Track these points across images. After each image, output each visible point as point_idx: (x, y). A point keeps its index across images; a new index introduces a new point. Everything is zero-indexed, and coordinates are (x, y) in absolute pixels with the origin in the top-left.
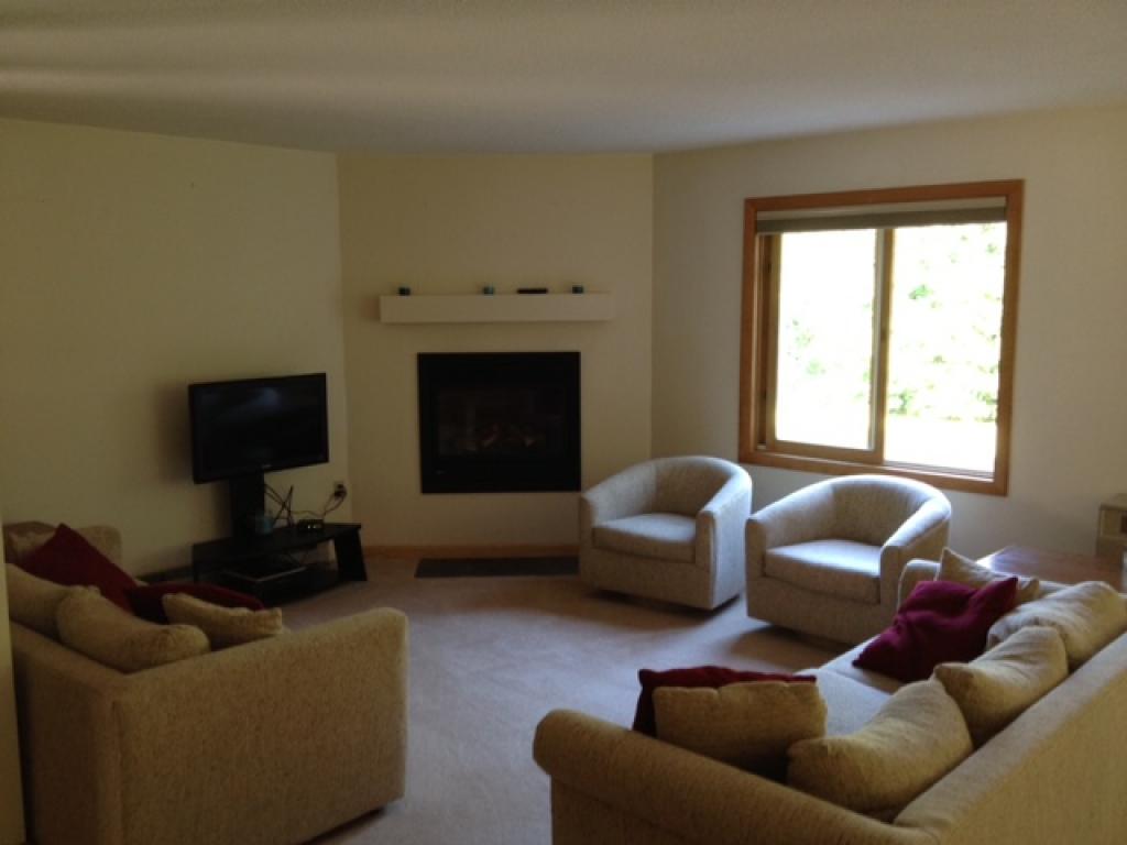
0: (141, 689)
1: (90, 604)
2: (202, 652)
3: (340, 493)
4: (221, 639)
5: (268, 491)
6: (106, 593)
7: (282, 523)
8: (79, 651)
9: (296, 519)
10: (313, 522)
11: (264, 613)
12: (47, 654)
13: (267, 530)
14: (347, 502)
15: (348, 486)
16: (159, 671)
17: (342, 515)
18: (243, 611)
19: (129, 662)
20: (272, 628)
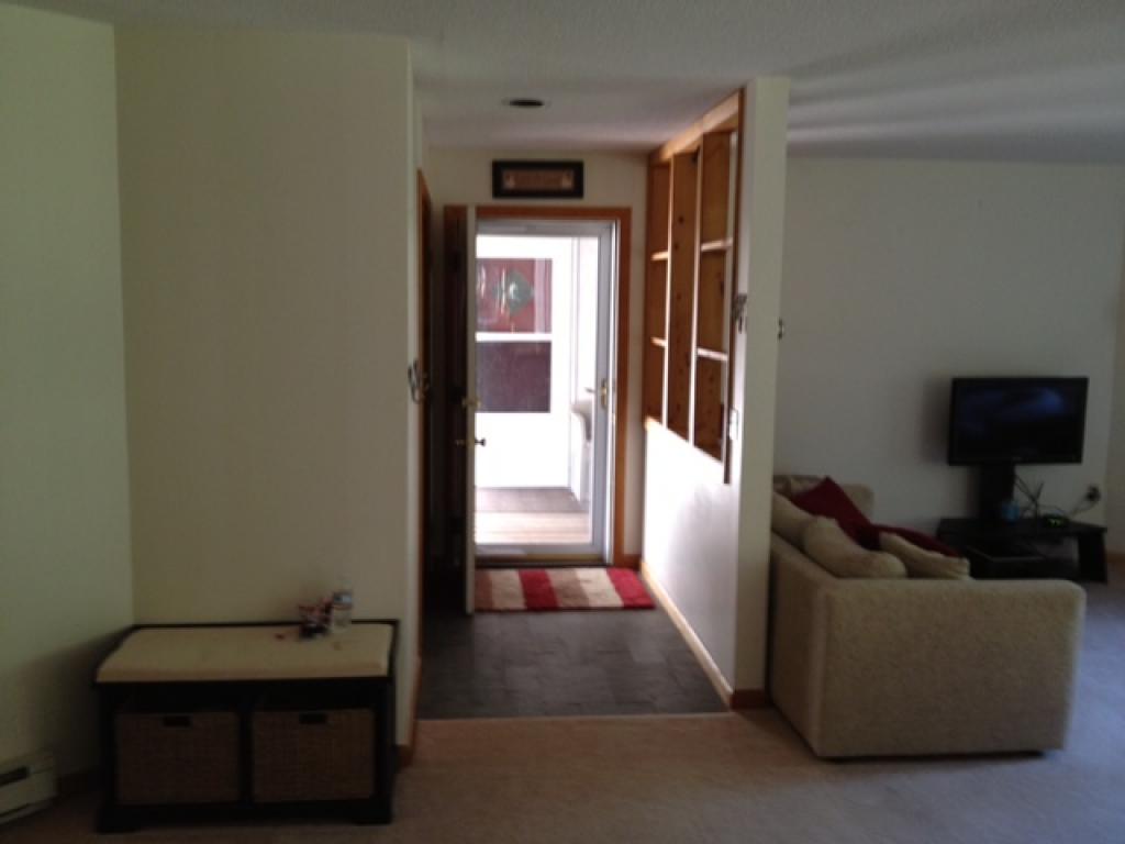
0: (845, 591)
1: (827, 530)
2: (900, 577)
3: (1093, 495)
4: (915, 571)
5: (1018, 482)
6: (842, 525)
7: (1029, 514)
8: (814, 560)
9: (1043, 512)
10: (1058, 518)
11: (955, 560)
12: (791, 557)
13: (1011, 516)
14: (1100, 506)
15: (1103, 490)
16: (862, 583)
17: (1092, 516)
18: (937, 556)
19: (841, 570)
20: (959, 573)
